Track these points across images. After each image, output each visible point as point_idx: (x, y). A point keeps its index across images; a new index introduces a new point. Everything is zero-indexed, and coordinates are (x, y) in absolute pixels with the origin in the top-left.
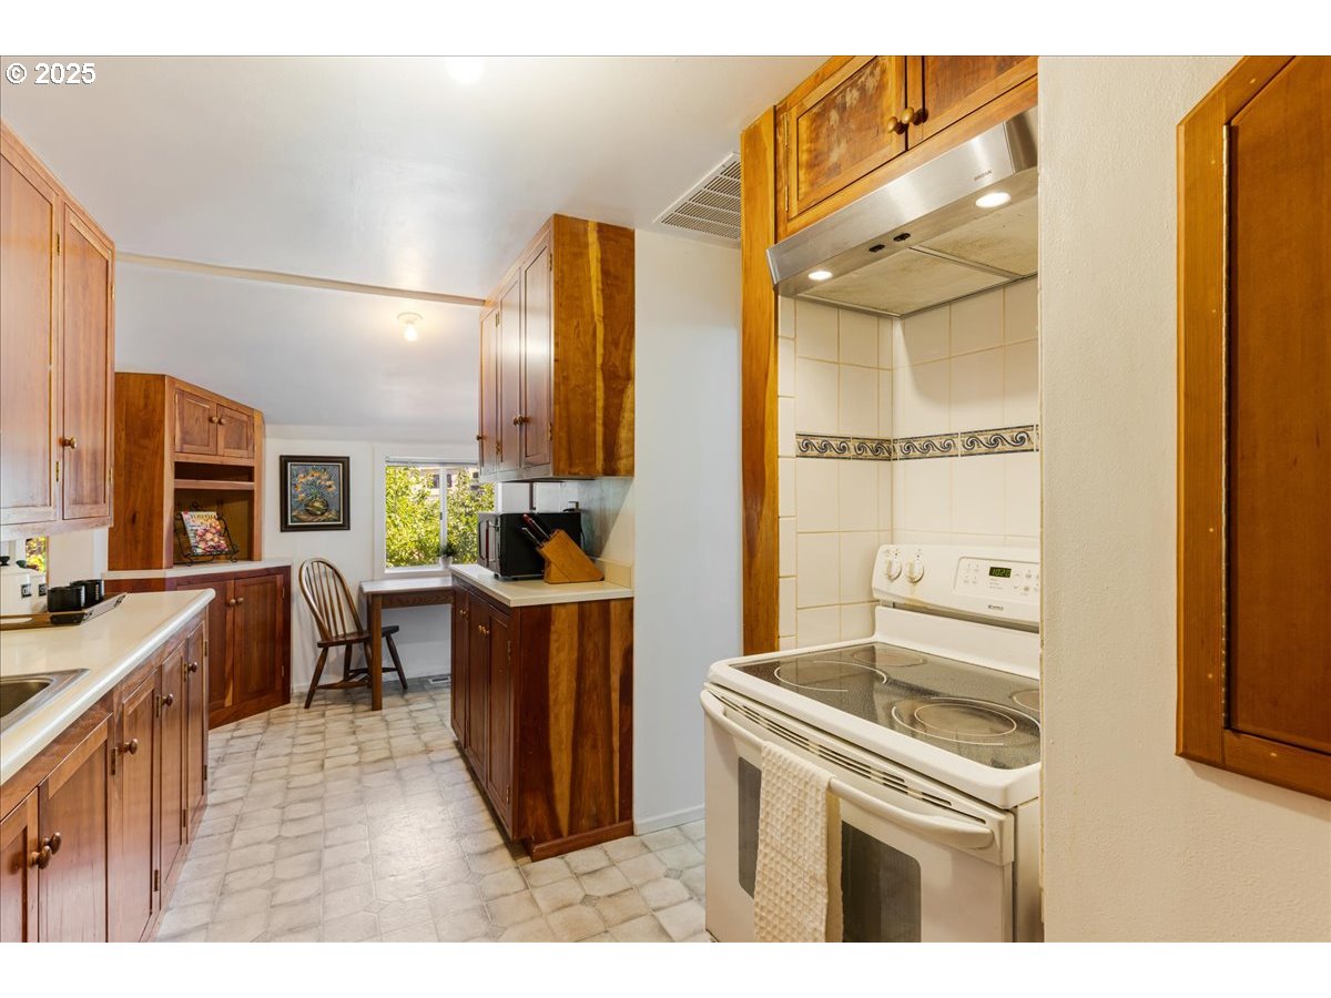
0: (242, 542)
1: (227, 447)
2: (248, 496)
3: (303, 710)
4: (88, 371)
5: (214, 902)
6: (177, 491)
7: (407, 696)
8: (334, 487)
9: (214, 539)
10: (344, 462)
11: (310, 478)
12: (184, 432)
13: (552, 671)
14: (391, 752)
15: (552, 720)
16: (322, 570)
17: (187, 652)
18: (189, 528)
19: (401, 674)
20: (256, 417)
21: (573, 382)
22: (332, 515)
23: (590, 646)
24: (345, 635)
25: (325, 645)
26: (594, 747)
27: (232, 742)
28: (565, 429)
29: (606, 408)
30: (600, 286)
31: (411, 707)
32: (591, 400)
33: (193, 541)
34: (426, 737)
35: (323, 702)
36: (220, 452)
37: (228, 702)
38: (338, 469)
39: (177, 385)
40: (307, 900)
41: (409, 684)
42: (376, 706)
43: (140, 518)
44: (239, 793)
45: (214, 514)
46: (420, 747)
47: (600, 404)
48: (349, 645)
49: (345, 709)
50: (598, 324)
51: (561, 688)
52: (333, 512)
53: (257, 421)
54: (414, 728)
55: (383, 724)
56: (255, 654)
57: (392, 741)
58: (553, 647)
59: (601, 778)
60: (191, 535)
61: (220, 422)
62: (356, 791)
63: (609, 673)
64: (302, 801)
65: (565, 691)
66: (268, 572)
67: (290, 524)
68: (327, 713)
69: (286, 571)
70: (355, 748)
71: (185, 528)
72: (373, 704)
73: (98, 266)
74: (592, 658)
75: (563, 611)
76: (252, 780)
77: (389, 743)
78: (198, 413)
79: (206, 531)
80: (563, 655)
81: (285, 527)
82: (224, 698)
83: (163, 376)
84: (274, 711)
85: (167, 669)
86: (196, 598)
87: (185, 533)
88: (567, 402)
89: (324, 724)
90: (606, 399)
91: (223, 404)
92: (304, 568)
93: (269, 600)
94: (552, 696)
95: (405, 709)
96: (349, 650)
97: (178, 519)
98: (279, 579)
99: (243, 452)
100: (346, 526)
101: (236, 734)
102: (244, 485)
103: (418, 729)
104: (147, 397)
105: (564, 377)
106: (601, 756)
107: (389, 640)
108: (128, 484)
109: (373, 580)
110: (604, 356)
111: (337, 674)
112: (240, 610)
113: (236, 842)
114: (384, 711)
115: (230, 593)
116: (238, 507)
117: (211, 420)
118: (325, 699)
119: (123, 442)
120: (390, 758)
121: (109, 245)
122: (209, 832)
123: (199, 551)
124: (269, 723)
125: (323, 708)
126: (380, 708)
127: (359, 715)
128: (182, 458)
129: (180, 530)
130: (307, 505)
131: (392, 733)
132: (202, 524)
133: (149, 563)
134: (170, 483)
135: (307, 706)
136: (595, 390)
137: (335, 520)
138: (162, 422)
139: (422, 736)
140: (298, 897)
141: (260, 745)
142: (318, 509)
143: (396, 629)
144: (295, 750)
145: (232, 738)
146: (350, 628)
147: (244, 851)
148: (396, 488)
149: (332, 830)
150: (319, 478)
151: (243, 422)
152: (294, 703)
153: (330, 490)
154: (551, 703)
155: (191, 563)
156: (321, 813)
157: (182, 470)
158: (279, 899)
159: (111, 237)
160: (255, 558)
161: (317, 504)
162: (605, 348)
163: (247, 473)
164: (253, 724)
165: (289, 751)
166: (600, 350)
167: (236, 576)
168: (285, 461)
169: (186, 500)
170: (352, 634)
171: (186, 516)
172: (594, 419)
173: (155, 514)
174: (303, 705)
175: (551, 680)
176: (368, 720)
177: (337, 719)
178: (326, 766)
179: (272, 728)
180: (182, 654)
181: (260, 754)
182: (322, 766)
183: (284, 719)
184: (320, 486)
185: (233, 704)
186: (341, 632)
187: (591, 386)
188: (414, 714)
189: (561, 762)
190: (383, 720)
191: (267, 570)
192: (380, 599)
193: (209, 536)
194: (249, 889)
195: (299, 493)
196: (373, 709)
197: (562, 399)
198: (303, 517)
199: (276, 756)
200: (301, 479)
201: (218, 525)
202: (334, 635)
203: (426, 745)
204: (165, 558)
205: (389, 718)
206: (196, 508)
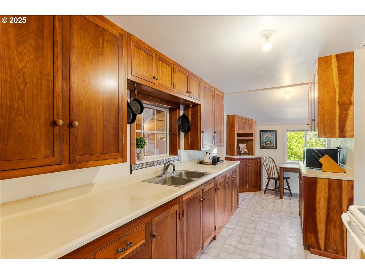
0: (251, 151)
1: (247, 129)
2: (252, 140)
3: (264, 194)
4: (219, 118)
5: (235, 225)
6: (238, 139)
7: (292, 198)
8: (273, 138)
9: (245, 150)
10: (275, 131)
11: (267, 136)
12: (239, 126)
13: (317, 198)
14: (281, 210)
15: (317, 213)
16: (269, 159)
17: (233, 174)
18: (240, 147)
19: (290, 191)
20: (254, 122)
21: (325, 109)
22: (272, 145)
23: (333, 194)
24: (275, 177)
25: (269, 179)
26: (335, 227)
27: (247, 196)
28: (323, 123)
29: (340, 116)
30: (337, 75)
31: (291, 201)
32: (333, 113)
33: (241, 150)
34: (292, 210)
35: (269, 193)
36: (246, 130)
37: (247, 187)
38: (274, 133)
39: (238, 117)
40: (251, 233)
41: (293, 195)
42: (281, 198)
43: (231, 145)
44: (245, 207)
45: (245, 144)
46: (289, 212)
47: (337, 114)
48: (276, 180)
49: (274, 196)
50: (336, 88)
51: (321, 204)
52: (272, 144)
53: (254, 123)
54: (289, 206)
55: (281, 203)
56: (253, 178)
57: (282, 207)
58: (318, 191)
59: (338, 238)
60: (241, 149)
61: (246, 124)
62: (269, 216)
63: (342, 204)
64: (256, 213)
65: (323, 206)
66: (256, 159)
67: (262, 147)
68: (269, 196)
69: (260, 159)
70: (272, 206)
71: (239, 147)
72: (280, 197)
73: (221, 98)
74: (334, 198)
75: (322, 180)
76: (248, 205)
77: (281, 208)
78: (242, 122)
79: (244, 148)
80: (322, 194)
81: (261, 148)
82: (246, 186)
83: (235, 115)
84: (257, 192)
85: (228, 176)
86: (236, 163)
87: (240, 148)
88: (323, 115)
89: (267, 198)
90: (340, 112)
91: (247, 119)
92: (264, 158)
93: (256, 165)
94: (317, 206)
95: (289, 201)
96: (276, 181)
97: (238, 145)
98: (259, 160)
99: (251, 130)
100: (276, 148)
101: (248, 195)
102: (251, 138)
103: (290, 207)
104: (232, 120)
105: (322, 107)
106: (338, 231)
107: (287, 181)
108: (229, 138)
109: (283, 164)
110: (339, 98)
111: (273, 187)
112: (250, 166)
113: (242, 216)
114: (283, 200)
115: (248, 163)
116: (250, 143)
117: (244, 123)
118: (269, 192)
119: (228, 129)
120: (280, 211)
121: (222, 93)
122: (238, 212)
123: (242, 152)
124: (255, 194)
125: (268, 194)
126: (282, 199)
127: (276, 199)
128: (239, 132)
129: (238, 148)
130: (266, 143)
131: (283, 206)
132: (243, 146)
133: (233, 154)
134: (236, 138)
135: (265, 193)
136: (335, 110)
137: (273, 147)
138: (235, 125)
139: (291, 209)
140: (250, 232)
141: (252, 198)
142: (269, 144)
143: (289, 178)
144: (259, 202)
145: (247, 195)
146: (277, 175)
147: (242, 219)
148: (300, 136)
149: (260, 222)
150: (269, 136)
151: (250, 123)
152: (262, 192)
153: (272, 139)
154: (317, 208)
155: (241, 155)
156: (259, 218)
157: (239, 135)
158: (246, 231)
159: (223, 92)
160: (254, 155)
161: (268, 142)
162: (339, 95)
163: (252, 135)
164: (252, 193)
165: (257, 202)
166: (337, 97)
167: (249, 159)
168: (261, 131)
169: (240, 141)
170: (277, 177)
171: (240, 145)
172: (335, 119)
173: (234, 144)
174: (264, 192)
175: (317, 201)
176: (278, 200)
177: (271, 198)
178: (264, 208)
179: (256, 196)
180: (232, 174)
181: (251, 200)
182: (263, 208)
183: (258, 195)
184: (269, 138)
185: (248, 188)
186: (274, 176)
187: (333, 109)
188: (291, 203)
189: (321, 227)
190: (282, 202)
191: (256, 158)
192: (282, 169)
193: (244, 149)
194: (241, 226)
195: (264, 140)
196: (280, 198)
197: (321, 114)
198: (265, 145)
199: (254, 202)
200: (265, 136)
201: (246, 147)
202: (272, 176)
203: (291, 211)
204: (236, 154)
205: (283, 202)
206: (242, 143)
